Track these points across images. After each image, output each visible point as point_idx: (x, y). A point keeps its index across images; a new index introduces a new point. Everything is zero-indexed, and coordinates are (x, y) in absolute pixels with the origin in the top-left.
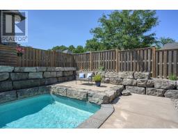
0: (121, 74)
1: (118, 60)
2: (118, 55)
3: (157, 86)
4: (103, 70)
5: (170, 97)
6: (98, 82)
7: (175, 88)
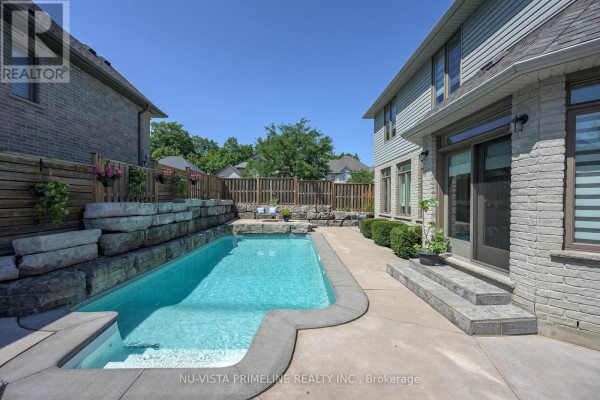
0: (303, 208)
1: (297, 190)
2: (297, 185)
3: (337, 217)
4: (278, 203)
5: (347, 226)
6: (287, 217)
7: (349, 218)
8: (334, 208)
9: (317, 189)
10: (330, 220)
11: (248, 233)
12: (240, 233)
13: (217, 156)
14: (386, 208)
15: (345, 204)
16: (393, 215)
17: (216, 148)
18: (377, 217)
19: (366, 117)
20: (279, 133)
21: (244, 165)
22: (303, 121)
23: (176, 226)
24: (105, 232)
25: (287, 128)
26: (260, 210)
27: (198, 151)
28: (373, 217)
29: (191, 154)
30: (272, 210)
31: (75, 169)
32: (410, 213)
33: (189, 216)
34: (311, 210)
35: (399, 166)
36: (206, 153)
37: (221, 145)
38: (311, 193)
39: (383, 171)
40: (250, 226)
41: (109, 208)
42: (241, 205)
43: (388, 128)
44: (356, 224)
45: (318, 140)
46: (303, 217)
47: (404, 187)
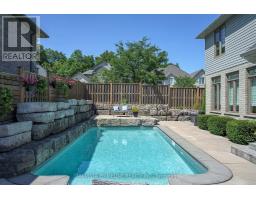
0: (147, 106)
1: (141, 93)
2: (142, 89)
3: (174, 114)
4: (128, 102)
5: (181, 120)
6: (136, 114)
7: (182, 114)
8: (171, 106)
9: (157, 92)
10: (168, 116)
11: (109, 126)
12: (102, 126)
13: (66, 65)
14: (216, 106)
15: (179, 104)
16: (223, 112)
17: (64, 58)
18: (208, 113)
19: (199, 37)
20: (126, 48)
21: (90, 72)
22: (145, 39)
23: (67, 119)
24: (35, 123)
25: (132, 45)
26: (116, 108)
27: (50, 60)
28: (204, 113)
29: (45, 63)
30: (125, 108)
31: (11, 79)
32: (238, 110)
33: (72, 112)
34: (153, 108)
35: (228, 75)
36: (56, 63)
37: (68, 56)
38: (152, 95)
39: (213, 79)
40: (110, 121)
41: (34, 106)
42: (99, 104)
43: (218, 46)
44: (189, 119)
45: (156, 54)
46: (147, 113)
47: (232, 91)
